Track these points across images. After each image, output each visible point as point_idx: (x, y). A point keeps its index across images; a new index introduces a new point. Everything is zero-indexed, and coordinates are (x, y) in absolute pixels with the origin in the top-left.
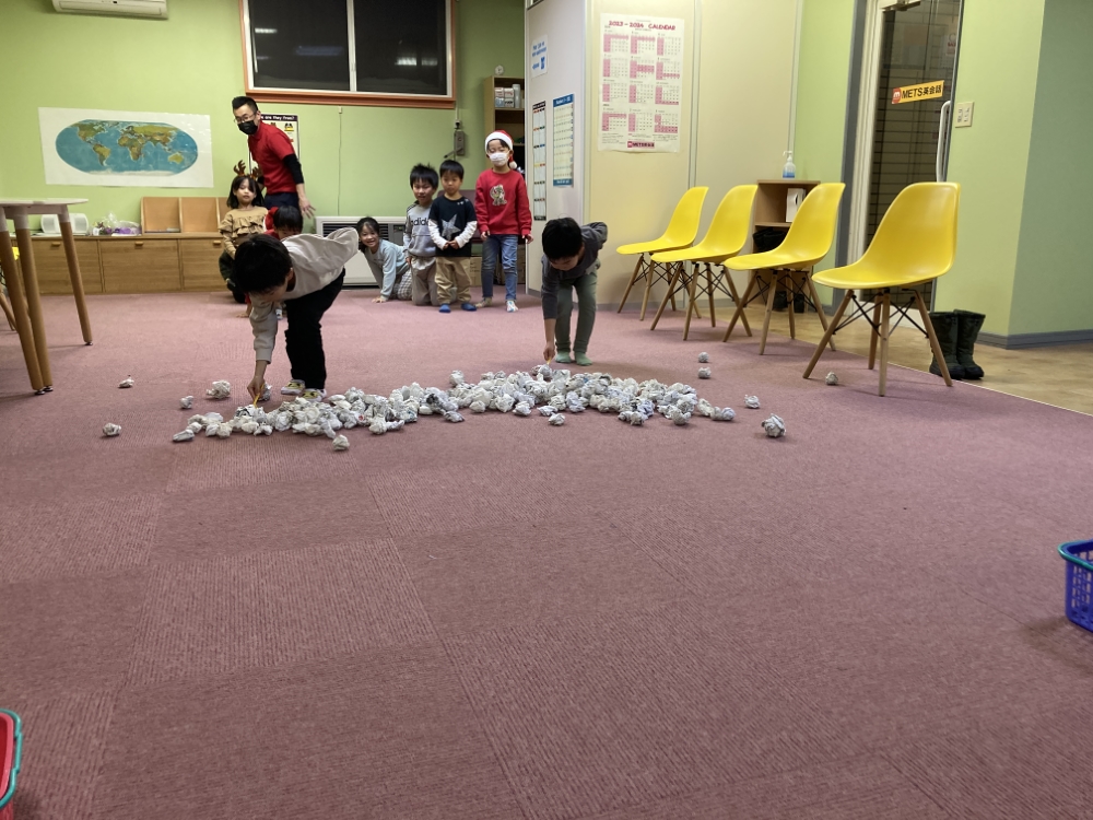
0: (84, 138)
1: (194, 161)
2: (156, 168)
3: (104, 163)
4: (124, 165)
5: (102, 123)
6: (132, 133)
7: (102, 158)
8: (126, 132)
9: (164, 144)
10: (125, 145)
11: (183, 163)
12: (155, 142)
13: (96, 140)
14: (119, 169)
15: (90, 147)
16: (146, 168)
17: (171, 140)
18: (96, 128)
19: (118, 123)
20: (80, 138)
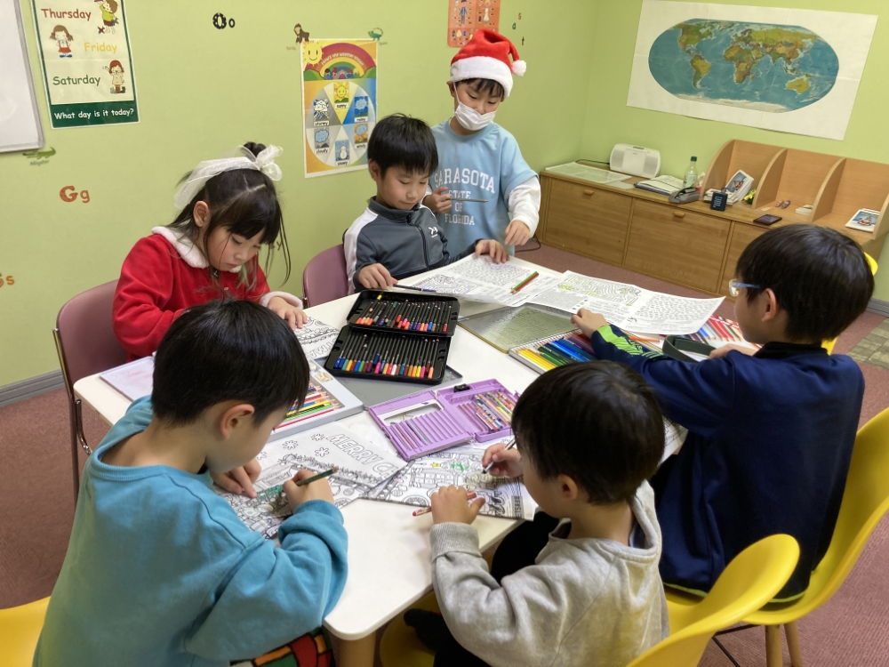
0: (685, 45)
1: (826, 93)
2: (764, 98)
3: (698, 82)
4: (723, 91)
5: (713, 23)
6: (747, 41)
7: (697, 76)
8: (739, 39)
9: (788, 60)
10: (732, 59)
11: (806, 94)
12: (776, 56)
13: (698, 49)
14: (713, 95)
15: (688, 59)
16: (750, 97)
17: (801, 55)
18: (703, 31)
19: (732, 24)
20: (680, 46)
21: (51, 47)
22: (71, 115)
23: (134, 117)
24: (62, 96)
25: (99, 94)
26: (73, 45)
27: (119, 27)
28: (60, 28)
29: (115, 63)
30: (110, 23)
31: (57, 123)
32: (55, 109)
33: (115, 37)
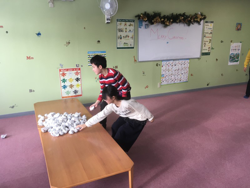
21: (204, 45)
22: (203, 54)
23: (209, 55)
24: (204, 51)
25: (207, 51)
26: (206, 45)
27: (211, 43)
28: (205, 43)
29: (209, 47)
30: (210, 42)
31: (202, 55)
32: (202, 53)
33: (210, 44)
